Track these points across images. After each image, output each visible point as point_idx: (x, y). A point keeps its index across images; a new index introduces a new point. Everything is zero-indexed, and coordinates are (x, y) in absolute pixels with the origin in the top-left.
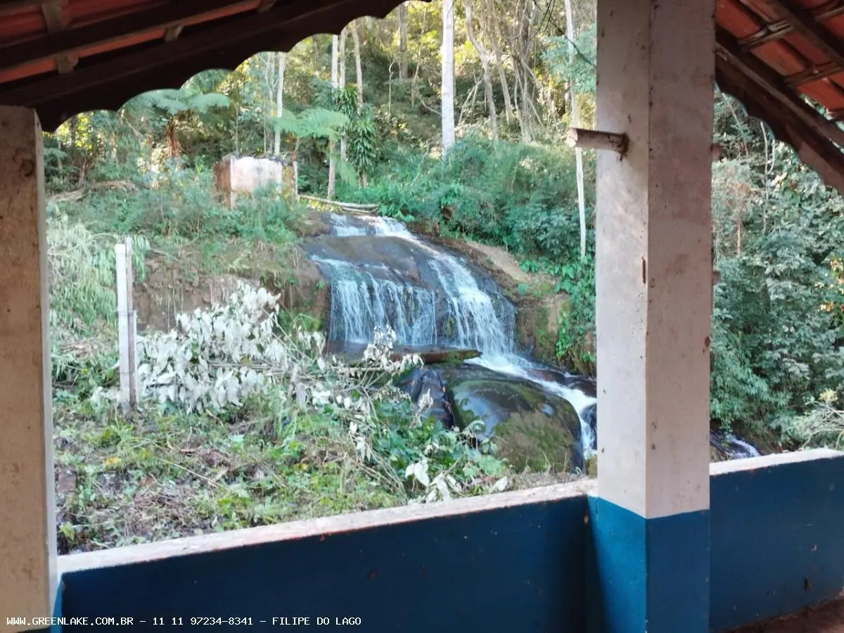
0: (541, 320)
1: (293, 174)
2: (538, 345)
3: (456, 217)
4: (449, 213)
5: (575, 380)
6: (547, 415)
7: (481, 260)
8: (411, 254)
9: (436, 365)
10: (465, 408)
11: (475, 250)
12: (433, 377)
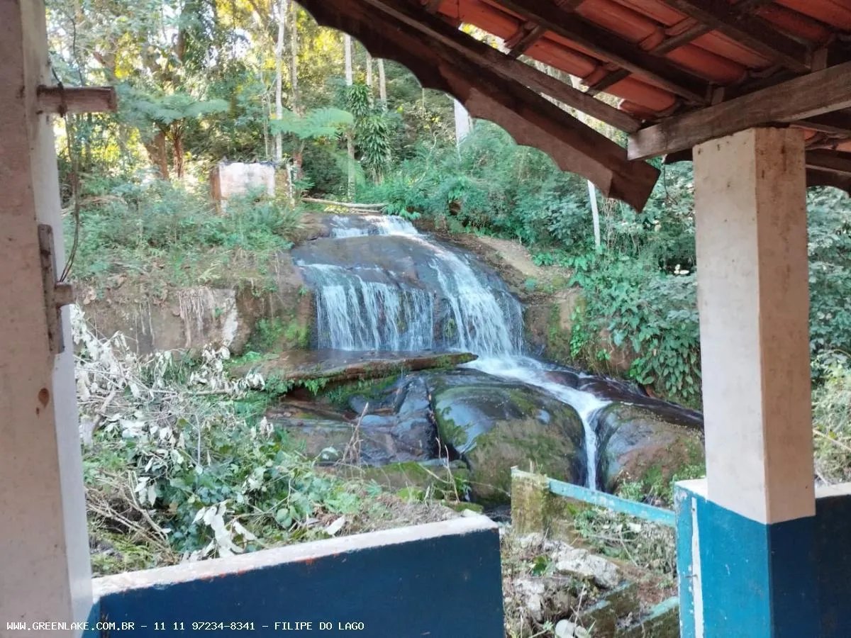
0: (553, 317)
1: (287, 177)
2: (550, 344)
3: (464, 210)
4: (457, 206)
5: (588, 380)
6: (542, 422)
7: (488, 255)
8: (410, 253)
9: (425, 371)
10: (446, 418)
11: (484, 245)
12: (419, 385)
